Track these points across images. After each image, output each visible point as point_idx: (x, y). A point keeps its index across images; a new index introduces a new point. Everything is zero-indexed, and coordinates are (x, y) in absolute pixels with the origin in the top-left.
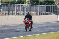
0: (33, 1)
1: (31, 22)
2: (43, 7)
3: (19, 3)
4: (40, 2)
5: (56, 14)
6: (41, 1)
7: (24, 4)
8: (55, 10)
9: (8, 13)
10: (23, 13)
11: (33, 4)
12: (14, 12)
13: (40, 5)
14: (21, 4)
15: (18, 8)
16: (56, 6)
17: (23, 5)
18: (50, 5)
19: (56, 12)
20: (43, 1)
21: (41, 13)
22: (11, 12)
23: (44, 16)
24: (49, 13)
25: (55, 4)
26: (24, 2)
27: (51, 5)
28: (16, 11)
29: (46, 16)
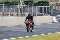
0: (27, 2)
1: (32, 23)
2: (38, 8)
3: (12, 3)
4: (34, 3)
5: (51, 15)
6: (35, 1)
7: (18, 4)
8: (50, 11)
9: (2, 14)
10: (17, 14)
11: (27, 5)
12: (7, 13)
13: (34, 5)
14: (15, 4)
15: (12, 8)
16: (51, 7)
17: (17, 6)
18: (44, 6)
19: (51, 13)
20: (38, 1)
21: (36, 14)
22: (4, 13)
23: (39, 17)
24: (43, 14)
25: (50, 5)
26: (18, 2)
27: (46, 6)
28: (10, 11)
29: (40, 17)
